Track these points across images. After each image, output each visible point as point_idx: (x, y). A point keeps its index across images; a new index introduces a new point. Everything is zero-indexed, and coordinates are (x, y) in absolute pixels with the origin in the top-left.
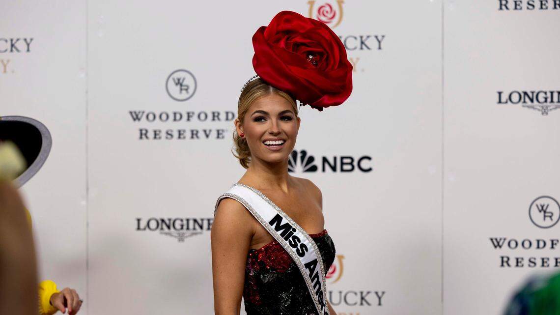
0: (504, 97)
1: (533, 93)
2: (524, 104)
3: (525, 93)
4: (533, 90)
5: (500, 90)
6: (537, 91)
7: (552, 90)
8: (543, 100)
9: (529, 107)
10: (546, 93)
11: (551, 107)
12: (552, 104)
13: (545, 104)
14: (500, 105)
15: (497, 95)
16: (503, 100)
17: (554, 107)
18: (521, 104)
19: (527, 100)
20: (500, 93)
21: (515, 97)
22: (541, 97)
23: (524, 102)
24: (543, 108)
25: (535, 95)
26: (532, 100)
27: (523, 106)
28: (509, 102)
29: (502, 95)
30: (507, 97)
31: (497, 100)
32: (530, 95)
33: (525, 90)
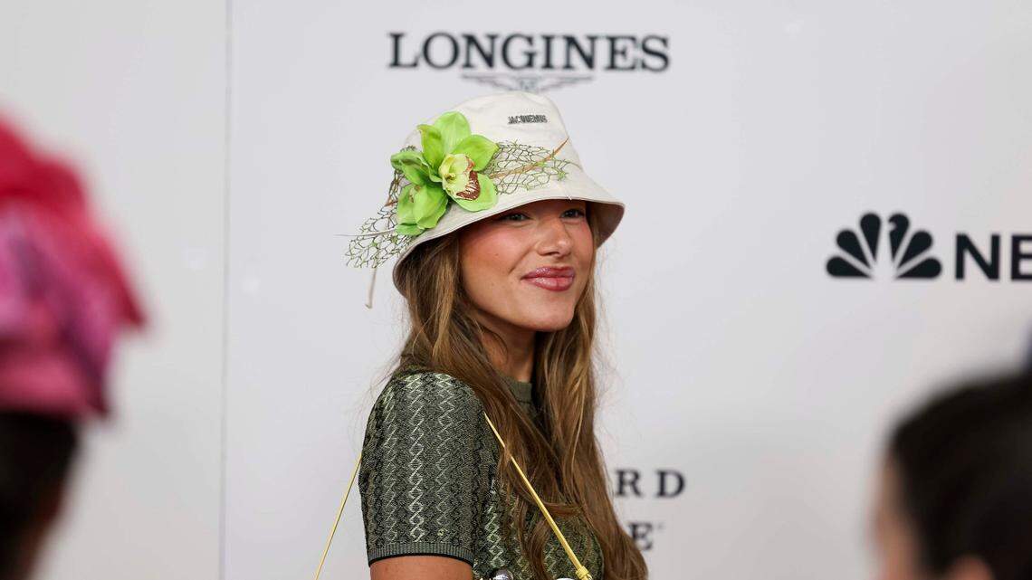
0: (410, 50)
1: (492, 38)
2: (468, 71)
3: (471, 40)
4: (493, 31)
5: (397, 30)
6: (504, 34)
7: (548, 32)
8: (522, 60)
9: (480, 79)
10: (530, 40)
11: (546, 83)
12: (548, 72)
13: (528, 72)
14: (397, 71)
15: (389, 42)
16: (406, 57)
17: (554, 81)
18: (456, 70)
19: (476, 58)
20: (397, 38)
21: (441, 51)
22: (517, 52)
23: (468, 65)
24: (522, 84)
25: (499, 43)
26: (489, 60)
27: (465, 77)
28: (422, 63)
29: (403, 42)
30: (418, 49)
31: (389, 58)
32: (485, 44)
33: (469, 30)
